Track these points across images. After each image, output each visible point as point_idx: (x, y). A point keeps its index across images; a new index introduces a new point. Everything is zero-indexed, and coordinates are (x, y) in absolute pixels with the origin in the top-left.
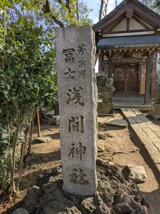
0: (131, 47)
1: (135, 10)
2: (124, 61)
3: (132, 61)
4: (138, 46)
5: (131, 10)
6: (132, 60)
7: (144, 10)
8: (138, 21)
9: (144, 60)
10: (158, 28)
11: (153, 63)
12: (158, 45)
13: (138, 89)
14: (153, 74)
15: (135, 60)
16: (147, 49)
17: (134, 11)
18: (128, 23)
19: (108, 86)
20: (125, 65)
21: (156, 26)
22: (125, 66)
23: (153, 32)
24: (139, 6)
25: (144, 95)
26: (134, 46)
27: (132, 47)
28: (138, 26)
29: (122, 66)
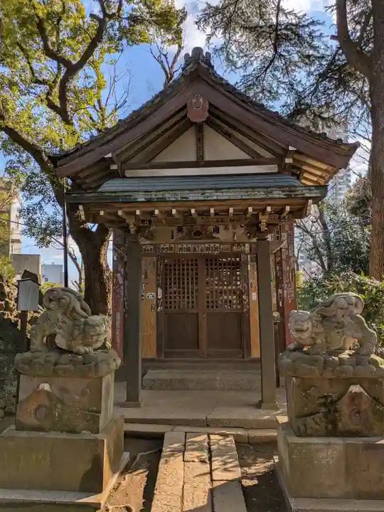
0: (191, 198)
1: (212, 103)
2: (181, 249)
3: (208, 249)
4: (215, 198)
5: (201, 100)
6: (207, 245)
7: (241, 103)
8: (228, 136)
9: (247, 245)
10: (286, 157)
11: (284, 257)
12: (282, 196)
13: (242, 342)
14: (285, 291)
15: (217, 245)
16: (247, 209)
17: (210, 104)
18: (200, 140)
19: (82, 349)
20: (196, 260)
21: (281, 152)
22: (196, 265)
23: (273, 168)
24: (224, 91)
25: (260, 360)
26: (202, 198)
27: (195, 198)
28: (229, 150)
29: (188, 265)
